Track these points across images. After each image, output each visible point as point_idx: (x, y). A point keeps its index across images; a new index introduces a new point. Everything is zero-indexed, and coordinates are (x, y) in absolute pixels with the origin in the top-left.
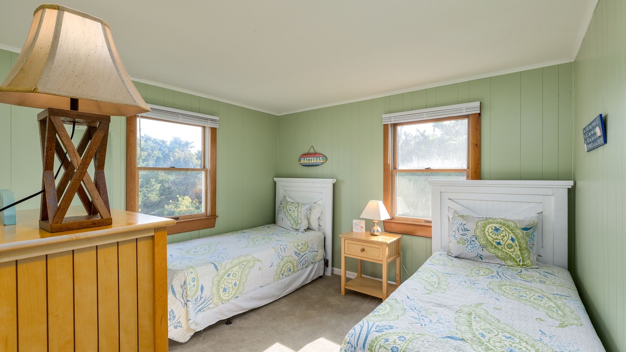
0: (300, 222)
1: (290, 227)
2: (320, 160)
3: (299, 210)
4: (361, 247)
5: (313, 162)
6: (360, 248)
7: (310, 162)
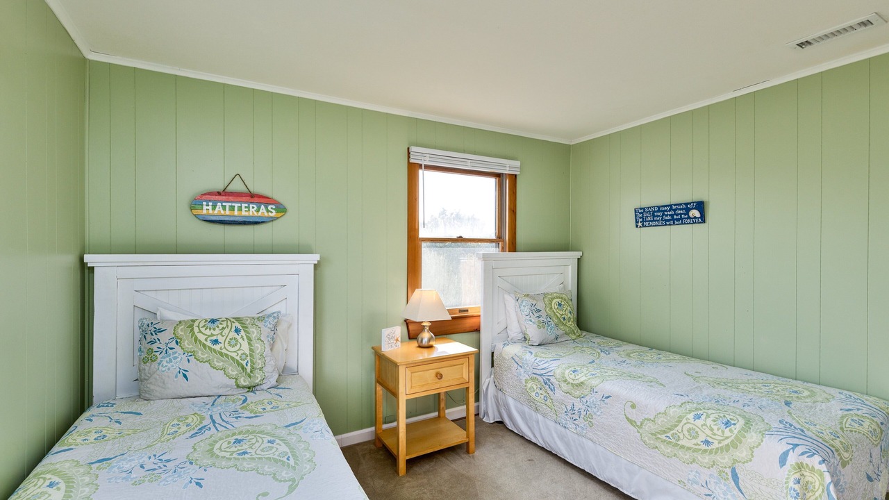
0: (259, 364)
1: (231, 387)
2: (268, 211)
3: (254, 336)
4: (433, 372)
5: (244, 213)
6: (434, 375)
7: (236, 213)
